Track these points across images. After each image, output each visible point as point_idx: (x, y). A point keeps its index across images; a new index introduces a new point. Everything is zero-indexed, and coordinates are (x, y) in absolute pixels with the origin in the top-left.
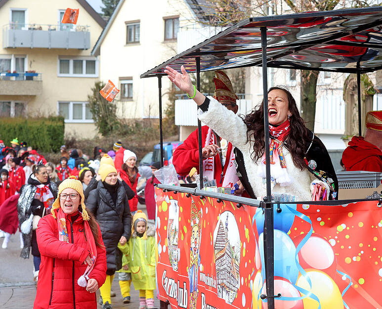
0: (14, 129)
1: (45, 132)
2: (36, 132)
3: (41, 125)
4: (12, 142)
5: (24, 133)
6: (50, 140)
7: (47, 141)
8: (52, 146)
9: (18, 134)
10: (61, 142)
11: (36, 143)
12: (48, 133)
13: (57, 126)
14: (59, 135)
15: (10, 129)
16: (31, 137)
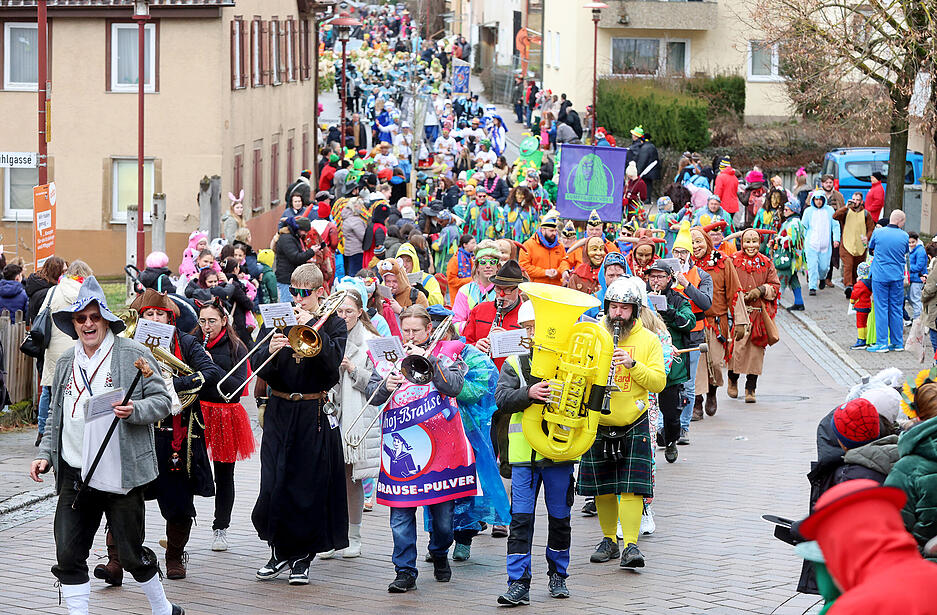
0: (637, 106)
1: (677, 118)
2: (665, 116)
3: (672, 106)
4: (632, 131)
5: (650, 114)
6: (684, 132)
7: (679, 133)
8: (687, 142)
9: (642, 114)
10: (702, 136)
11: (666, 134)
12: (680, 120)
13: (696, 108)
14: (699, 123)
15: (632, 104)
16: (659, 123)
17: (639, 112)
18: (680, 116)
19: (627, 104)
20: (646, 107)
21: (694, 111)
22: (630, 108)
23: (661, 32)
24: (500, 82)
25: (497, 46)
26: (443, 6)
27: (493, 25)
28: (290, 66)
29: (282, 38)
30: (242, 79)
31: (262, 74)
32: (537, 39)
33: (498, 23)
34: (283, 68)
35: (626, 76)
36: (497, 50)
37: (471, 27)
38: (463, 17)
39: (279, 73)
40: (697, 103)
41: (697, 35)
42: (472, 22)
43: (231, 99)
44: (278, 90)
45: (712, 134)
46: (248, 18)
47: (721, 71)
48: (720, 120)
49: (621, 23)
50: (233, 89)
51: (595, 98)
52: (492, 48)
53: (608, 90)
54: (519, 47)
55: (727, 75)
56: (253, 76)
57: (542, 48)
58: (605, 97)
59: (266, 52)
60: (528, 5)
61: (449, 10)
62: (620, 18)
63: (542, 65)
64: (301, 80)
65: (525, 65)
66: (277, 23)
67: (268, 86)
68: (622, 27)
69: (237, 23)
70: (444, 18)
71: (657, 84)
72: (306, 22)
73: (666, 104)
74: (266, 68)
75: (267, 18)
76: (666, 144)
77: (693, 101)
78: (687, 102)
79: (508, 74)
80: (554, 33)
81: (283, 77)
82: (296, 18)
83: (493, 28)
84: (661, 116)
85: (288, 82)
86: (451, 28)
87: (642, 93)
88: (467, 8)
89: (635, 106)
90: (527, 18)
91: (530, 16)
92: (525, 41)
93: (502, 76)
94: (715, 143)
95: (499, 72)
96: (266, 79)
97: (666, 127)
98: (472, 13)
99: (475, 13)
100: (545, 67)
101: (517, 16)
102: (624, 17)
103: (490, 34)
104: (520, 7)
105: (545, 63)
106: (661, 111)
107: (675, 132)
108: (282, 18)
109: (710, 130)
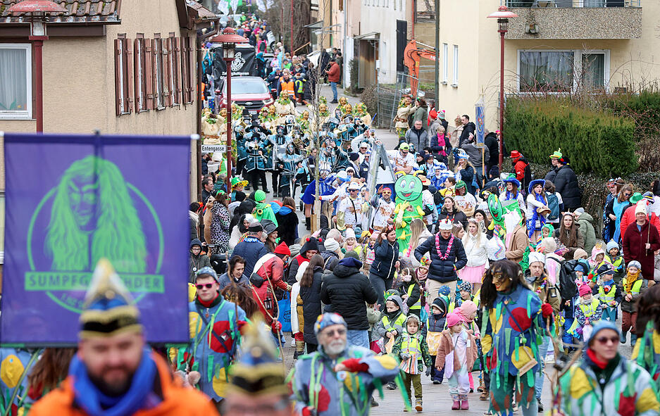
0: (552, 127)
1: (599, 140)
2: (585, 138)
3: (593, 126)
6: (607, 156)
7: (603, 157)
8: (612, 166)
9: (558, 137)
10: (628, 160)
11: (587, 159)
12: (603, 142)
13: (621, 129)
14: (624, 146)
15: (546, 126)
16: (578, 146)
17: (554, 134)
18: (603, 138)
19: (541, 125)
20: (562, 128)
21: (619, 131)
22: (544, 130)
23: (578, 43)
24: (385, 104)
25: (378, 62)
26: (308, 16)
27: (373, 37)
28: (173, 88)
29: (165, 58)
30: (127, 103)
31: (146, 98)
32: (429, 53)
33: (378, 35)
34: (166, 91)
35: (538, 94)
36: (377, 67)
37: (344, 41)
38: (334, 29)
39: (162, 96)
40: (621, 123)
41: (618, 45)
42: (346, 34)
43: (117, 125)
44: (162, 115)
45: (640, 158)
46: (132, 37)
47: (648, 86)
48: (648, 141)
49: (530, 33)
50: (118, 114)
51: (502, 120)
52: (371, 63)
53: (518, 111)
54: (407, 62)
55: (654, 90)
56: (137, 100)
57: (437, 63)
58: (514, 118)
59: (149, 74)
60: (415, 13)
61: (315, 20)
62: (528, 28)
63: (437, 84)
64: (184, 104)
65: (415, 82)
66: (160, 41)
67: (152, 111)
68: (531, 38)
69: (121, 42)
70: (309, 29)
71: (575, 102)
72: (188, 40)
73: (587, 124)
74: (149, 91)
75: (149, 36)
76: (587, 170)
77: (618, 121)
78: (609, 121)
79: (395, 94)
80: (451, 47)
81: (166, 101)
82: (177, 35)
83: (373, 41)
84: (581, 139)
85: (171, 106)
86: (319, 42)
87: (557, 113)
88: (339, 17)
89: (549, 128)
90: (413, 28)
91: (418, 27)
92: (414, 55)
93: (387, 96)
94: (643, 167)
95: (384, 92)
96: (150, 103)
97: (586, 150)
98: (346, 23)
99: (350, 23)
100: (440, 85)
101: (401, 26)
102: (533, 26)
103: (368, 48)
104: (405, 15)
105: (441, 80)
106: (581, 133)
107: (598, 156)
108: (165, 36)
109: (636, 154)
